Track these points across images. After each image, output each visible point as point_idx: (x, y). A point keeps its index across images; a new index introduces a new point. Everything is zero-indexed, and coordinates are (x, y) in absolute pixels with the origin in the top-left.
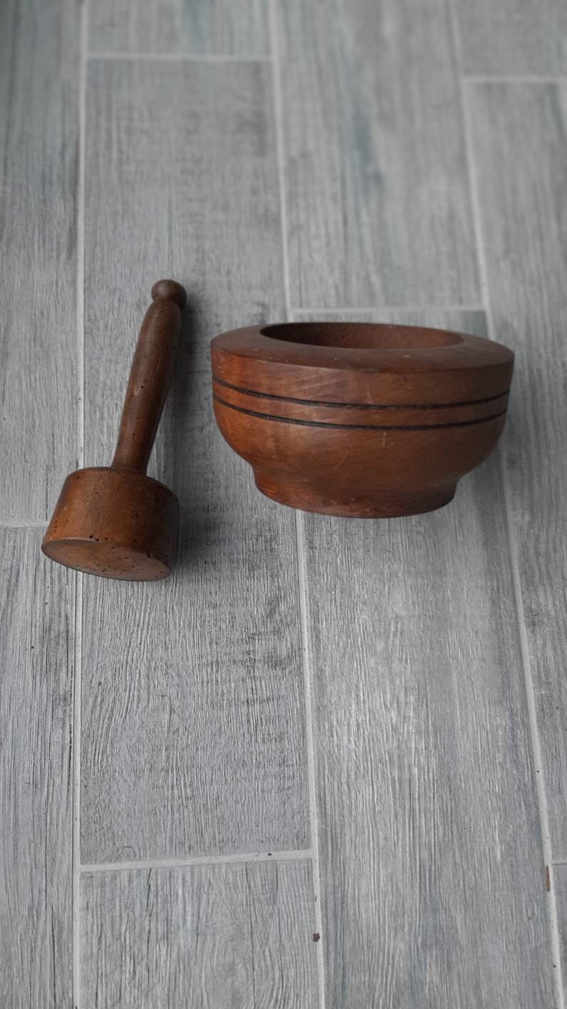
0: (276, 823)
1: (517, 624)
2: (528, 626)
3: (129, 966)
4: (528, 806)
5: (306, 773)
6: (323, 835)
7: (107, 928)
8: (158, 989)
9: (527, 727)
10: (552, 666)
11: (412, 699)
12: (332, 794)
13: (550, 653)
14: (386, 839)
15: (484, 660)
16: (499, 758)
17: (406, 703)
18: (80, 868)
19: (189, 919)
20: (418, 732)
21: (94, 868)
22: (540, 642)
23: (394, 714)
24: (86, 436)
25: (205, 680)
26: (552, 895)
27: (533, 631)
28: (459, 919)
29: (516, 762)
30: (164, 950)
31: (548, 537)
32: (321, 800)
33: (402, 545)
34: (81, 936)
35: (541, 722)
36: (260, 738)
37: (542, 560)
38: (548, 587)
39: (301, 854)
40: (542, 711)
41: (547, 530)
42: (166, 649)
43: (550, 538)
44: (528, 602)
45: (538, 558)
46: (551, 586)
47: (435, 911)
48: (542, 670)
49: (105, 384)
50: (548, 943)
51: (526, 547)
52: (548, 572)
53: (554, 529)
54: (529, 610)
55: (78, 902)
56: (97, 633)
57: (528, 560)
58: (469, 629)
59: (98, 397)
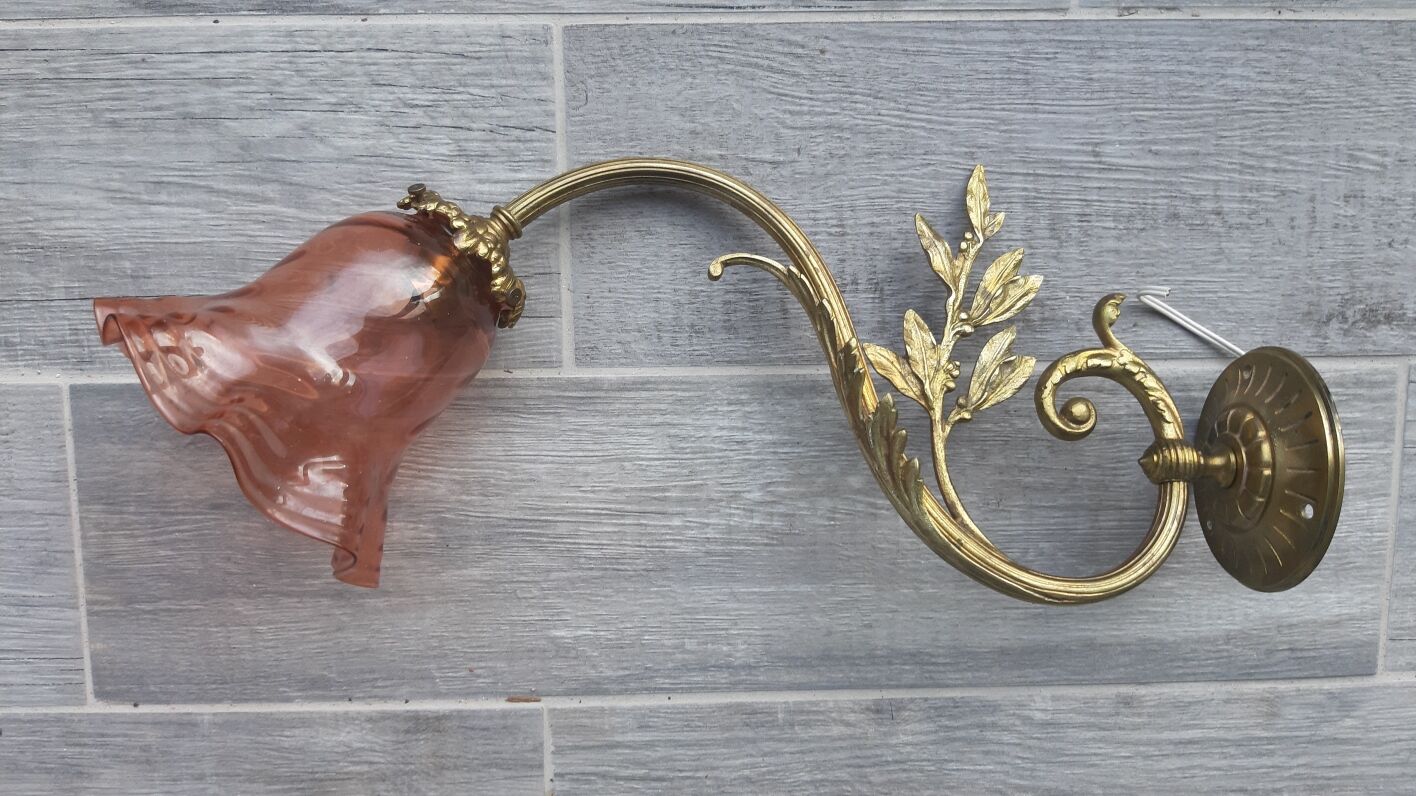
0: (612, 318)
1: (880, 687)
2: (876, 703)
3: (423, 98)
4: (622, 680)
5: (679, 364)
6: (594, 385)
7: (475, 67)
8: (391, 141)
9: (732, 687)
10: (816, 732)
11: (777, 523)
12: (649, 400)
13: (836, 730)
14: (586, 475)
15: (829, 633)
16: (690, 644)
17: (771, 514)
18: (557, 24)
19: (486, 188)
20: (730, 530)
21: (557, 47)
22: (852, 717)
23: (756, 495)
24: (1218, 24)
25: (819, 216)
26: (501, 705)
27: (868, 709)
28: (476, 572)
29: (685, 667)
30: (444, 150)
31: (1008, 744)
32: (643, 385)
33: (1008, 525)
34: (464, 26)
35: (739, 709)
36: (730, 297)
37: (974, 732)
38: (932, 737)
39: (568, 353)
40: (752, 711)
41: (1019, 744)
42: (869, 155)
43: (1006, 748)
44: (912, 706)
45: (978, 727)
46: (933, 743)
47: (487, 539)
48: (812, 717)
49: (1302, 54)
50: (437, 695)
51: (994, 711)
52: (955, 740)
53: (1020, 755)
54: (899, 706)
55: (512, 23)
56: (899, 46)
57: (974, 711)
58: (874, 616)
59: (1284, 44)
